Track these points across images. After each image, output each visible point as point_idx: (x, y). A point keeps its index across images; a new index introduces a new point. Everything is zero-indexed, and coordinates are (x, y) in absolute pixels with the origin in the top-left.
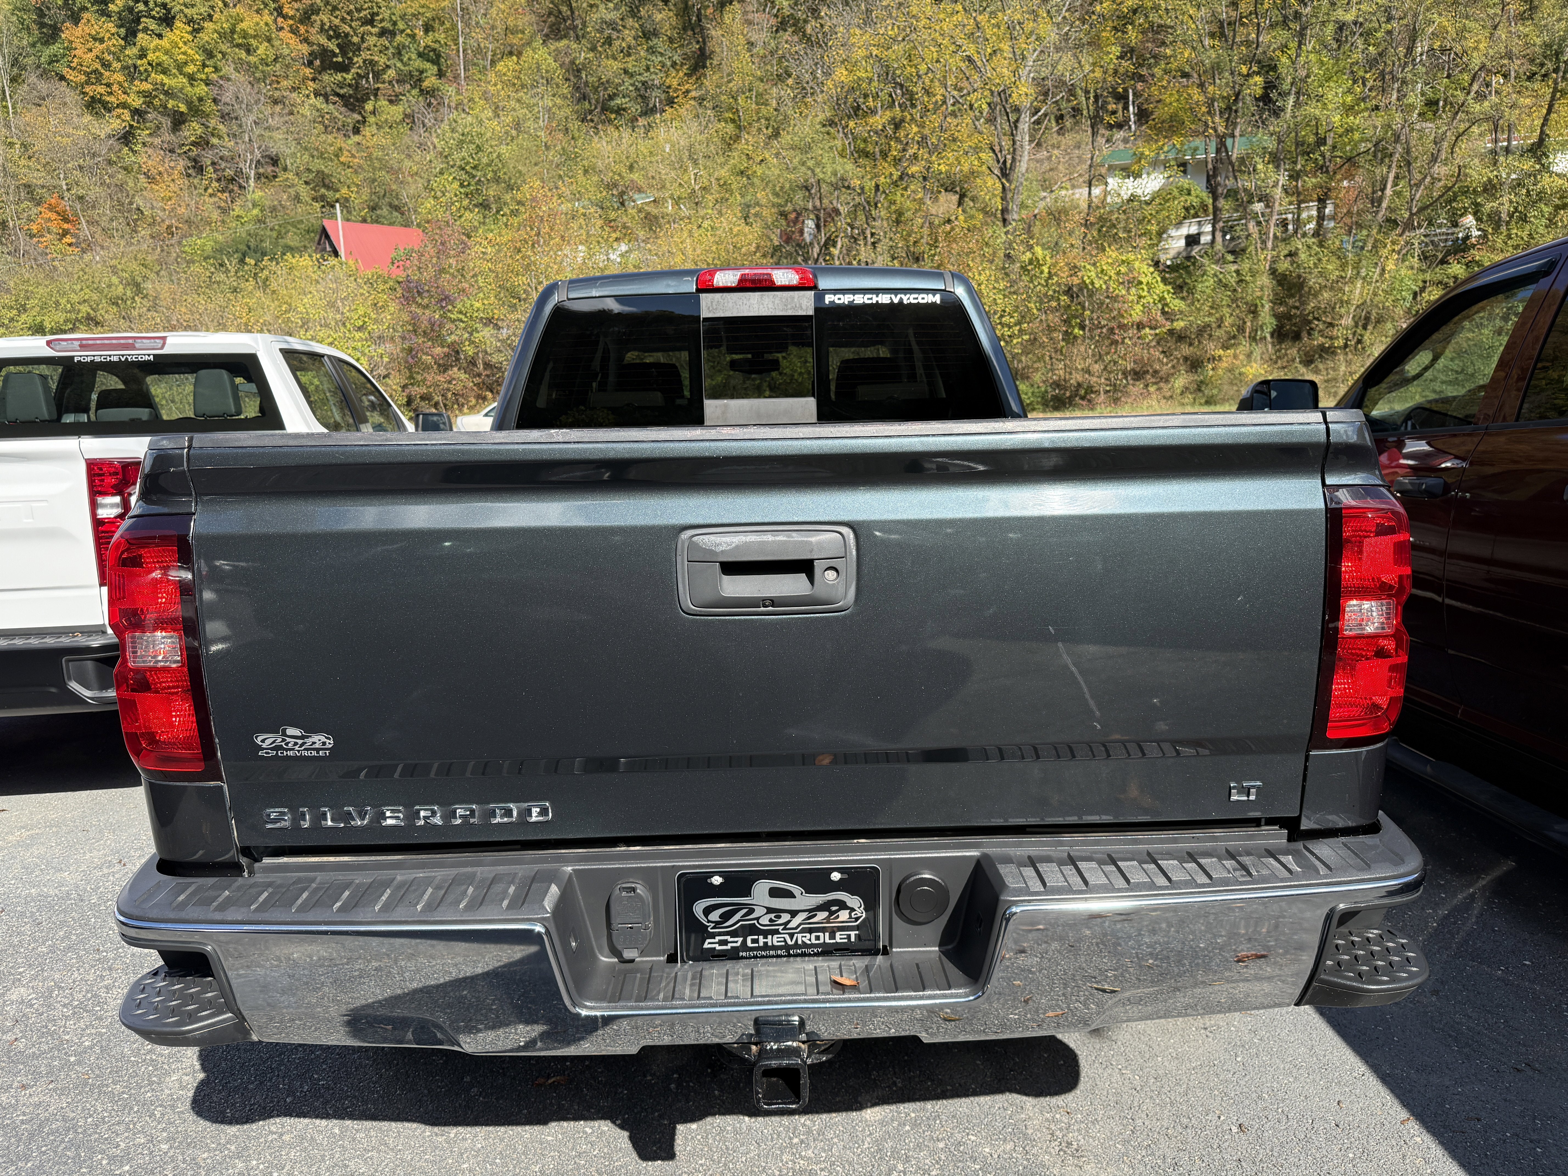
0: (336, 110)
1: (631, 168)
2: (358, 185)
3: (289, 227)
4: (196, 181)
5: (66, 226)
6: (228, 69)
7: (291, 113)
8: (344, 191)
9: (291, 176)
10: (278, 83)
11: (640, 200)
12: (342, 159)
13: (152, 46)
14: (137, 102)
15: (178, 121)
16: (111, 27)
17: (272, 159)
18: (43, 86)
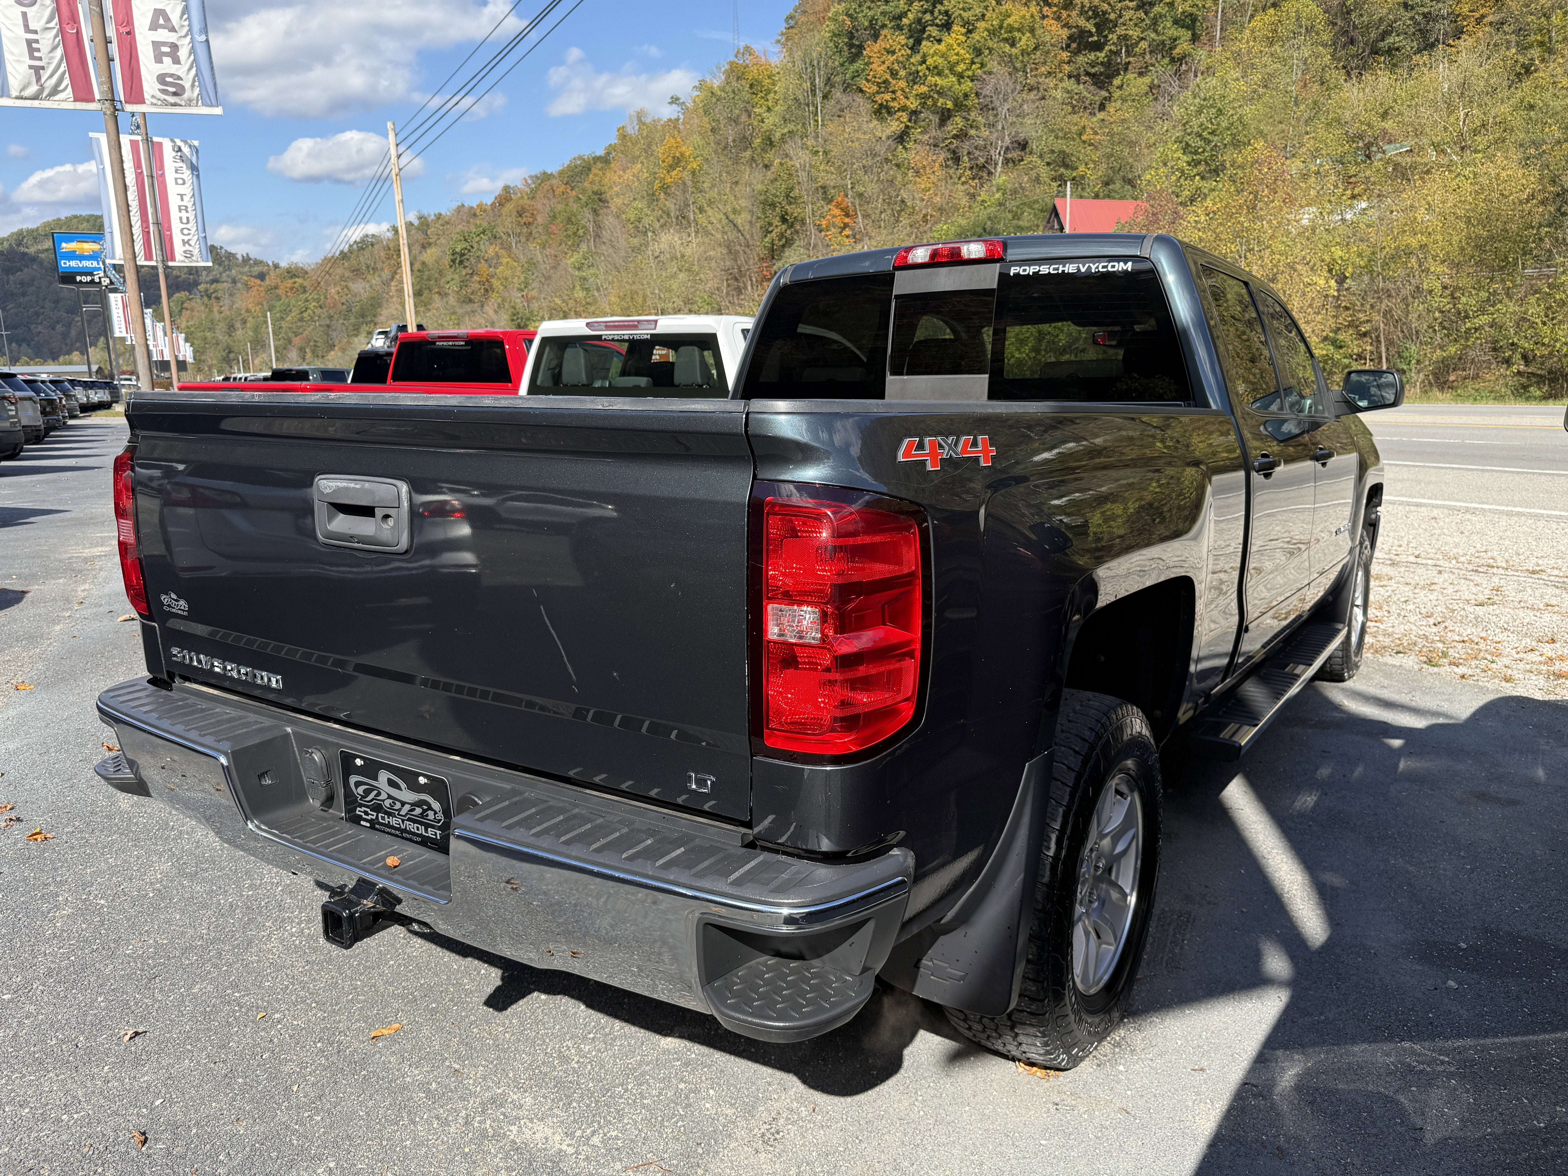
0: (1087, 91)
1: (1384, 116)
2: (1094, 162)
3: (1026, 209)
4: (952, 171)
5: (847, 220)
6: (993, 64)
7: (1043, 98)
8: (1082, 168)
9: (1034, 158)
10: (1037, 69)
11: (1392, 151)
12: (1084, 138)
13: (931, 52)
14: (913, 104)
15: (945, 116)
16: (902, 39)
17: (1019, 144)
18: (845, 99)
